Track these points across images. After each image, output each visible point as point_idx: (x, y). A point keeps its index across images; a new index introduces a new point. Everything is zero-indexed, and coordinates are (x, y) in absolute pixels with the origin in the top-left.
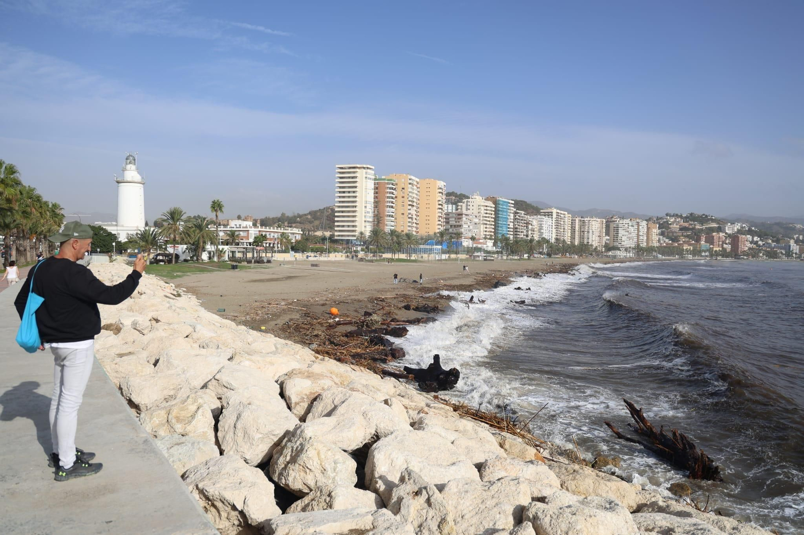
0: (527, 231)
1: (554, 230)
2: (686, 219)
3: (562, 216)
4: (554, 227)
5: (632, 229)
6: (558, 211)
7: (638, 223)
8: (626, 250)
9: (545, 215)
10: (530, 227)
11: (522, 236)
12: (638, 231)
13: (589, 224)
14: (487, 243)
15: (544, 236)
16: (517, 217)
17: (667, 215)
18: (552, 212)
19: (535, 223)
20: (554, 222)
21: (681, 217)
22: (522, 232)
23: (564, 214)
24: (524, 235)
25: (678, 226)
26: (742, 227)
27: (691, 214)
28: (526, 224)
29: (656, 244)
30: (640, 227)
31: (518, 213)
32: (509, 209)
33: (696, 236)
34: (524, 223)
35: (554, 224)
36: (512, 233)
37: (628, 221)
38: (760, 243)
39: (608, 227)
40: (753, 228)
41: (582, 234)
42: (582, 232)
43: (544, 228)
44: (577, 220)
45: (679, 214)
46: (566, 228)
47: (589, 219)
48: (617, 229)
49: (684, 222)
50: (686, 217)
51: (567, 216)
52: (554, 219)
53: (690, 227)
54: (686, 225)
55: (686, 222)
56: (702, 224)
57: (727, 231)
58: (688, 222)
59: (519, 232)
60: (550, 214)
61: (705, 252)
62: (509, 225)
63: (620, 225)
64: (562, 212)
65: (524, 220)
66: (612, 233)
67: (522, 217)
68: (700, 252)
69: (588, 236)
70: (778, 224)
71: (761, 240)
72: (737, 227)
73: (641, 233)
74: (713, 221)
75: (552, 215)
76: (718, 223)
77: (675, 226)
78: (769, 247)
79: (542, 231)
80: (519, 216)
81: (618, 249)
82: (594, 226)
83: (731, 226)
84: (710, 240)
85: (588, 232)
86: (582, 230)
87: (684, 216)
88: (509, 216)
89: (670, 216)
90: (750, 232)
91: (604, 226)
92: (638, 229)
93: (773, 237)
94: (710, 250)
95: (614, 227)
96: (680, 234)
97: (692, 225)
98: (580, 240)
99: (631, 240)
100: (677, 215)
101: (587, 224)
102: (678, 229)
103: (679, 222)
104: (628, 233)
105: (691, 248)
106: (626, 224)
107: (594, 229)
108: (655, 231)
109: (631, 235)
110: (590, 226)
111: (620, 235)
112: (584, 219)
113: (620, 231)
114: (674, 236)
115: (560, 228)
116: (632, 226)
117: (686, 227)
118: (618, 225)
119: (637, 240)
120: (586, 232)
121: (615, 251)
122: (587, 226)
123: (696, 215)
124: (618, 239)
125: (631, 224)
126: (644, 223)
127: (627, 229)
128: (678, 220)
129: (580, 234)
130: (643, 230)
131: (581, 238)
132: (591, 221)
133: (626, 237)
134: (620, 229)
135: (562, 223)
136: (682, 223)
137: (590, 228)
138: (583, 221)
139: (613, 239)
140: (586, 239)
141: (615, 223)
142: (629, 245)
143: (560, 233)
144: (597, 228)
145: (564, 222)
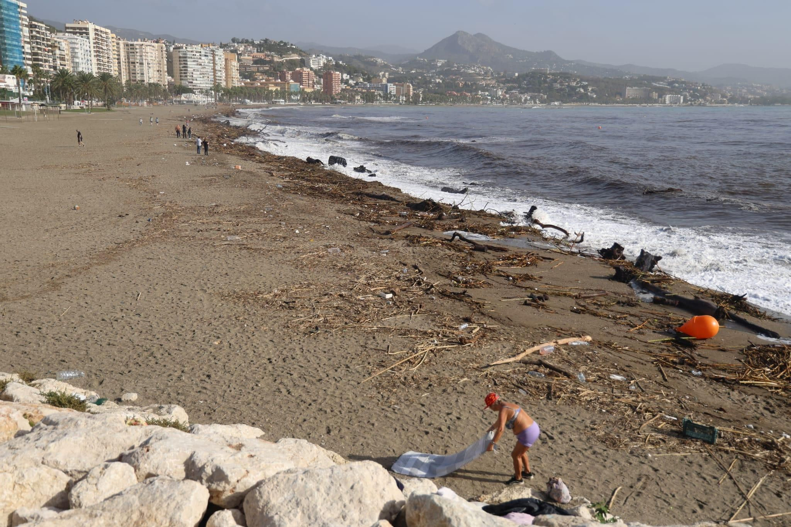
0: (54, 60)
1: (94, 60)
2: (260, 47)
3: (104, 35)
4: (93, 54)
5: (207, 61)
6: (97, 27)
7: (213, 51)
8: (201, 91)
9: (75, 33)
10: (58, 52)
11: (47, 68)
12: (214, 64)
13: (141, 52)
14: (6, 80)
15: (80, 69)
16: (34, 33)
17: (234, 40)
18: (87, 29)
19: (64, 45)
20: (92, 45)
21: (252, 43)
22: (46, 61)
23: (106, 33)
24: (50, 67)
25: (251, 58)
26: (329, 61)
27: (266, 41)
28: (51, 46)
29: (237, 84)
30: (217, 58)
31: (35, 26)
32: (20, 18)
33: (276, 71)
34: (48, 46)
35: (92, 49)
36: (30, 62)
37: (199, 48)
38: (351, 82)
39: (170, 57)
40: (341, 62)
41: (132, 67)
42: (131, 63)
43: (79, 55)
44: (121, 42)
45: (250, 40)
46: (111, 57)
47: (140, 42)
48: (184, 59)
49: (257, 52)
50: (260, 45)
51: (110, 35)
52: (92, 41)
53: (267, 59)
54: (261, 55)
55: (261, 52)
56: (281, 56)
57: (312, 66)
58: (263, 52)
59: (41, 60)
60: (84, 32)
61: (296, 94)
62: (23, 47)
63: (189, 55)
64: (103, 29)
65: (48, 40)
66: (177, 66)
67: (43, 34)
68: (290, 94)
69: (142, 70)
70: (358, 57)
71: (351, 78)
72: (323, 60)
73: (218, 68)
74: (294, 51)
75: (87, 34)
76: (300, 55)
77: (247, 57)
78: (363, 88)
79: (76, 60)
80: (38, 32)
81: (191, 91)
82: (149, 54)
83: (316, 59)
84: (298, 78)
85: (142, 64)
86: (131, 60)
87: (256, 42)
88: (21, 30)
89: (238, 43)
90: (338, 67)
91: (165, 55)
92: (214, 60)
93: (364, 75)
94: (302, 92)
95: (180, 57)
96: (255, 69)
97: (268, 56)
98: (129, 76)
99: (206, 78)
100: (247, 41)
101: (138, 51)
102: (252, 62)
103: (251, 52)
104: (200, 67)
105: (279, 89)
106: (196, 52)
107: (149, 58)
108: (235, 64)
109: (204, 70)
110: (144, 54)
111: (189, 69)
112: (132, 43)
113: (188, 63)
114: (248, 72)
115: (103, 56)
116: (205, 56)
117: (261, 59)
118: (186, 54)
119: (214, 78)
120: (138, 64)
121: (188, 94)
122: (138, 54)
123: (271, 42)
124: (186, 76)
125: (203, 53)
126: (220, 52)
127: (200, 61)
128: (250, 48)
129: (129, 66)
130: (220, 63)
131: (131, 73)
132: (143, 47)
133: (198, 73)
134: (188, 59)
135: (105, 48)
136: (255, 53)
137: (144, 57)
138: (132, 45)
139: (181, 76)
140: (139, 75)
141: (181, 50)
142: (204, 85)
143: (103, 65)
144: (154, 58)
145: (107, 45)
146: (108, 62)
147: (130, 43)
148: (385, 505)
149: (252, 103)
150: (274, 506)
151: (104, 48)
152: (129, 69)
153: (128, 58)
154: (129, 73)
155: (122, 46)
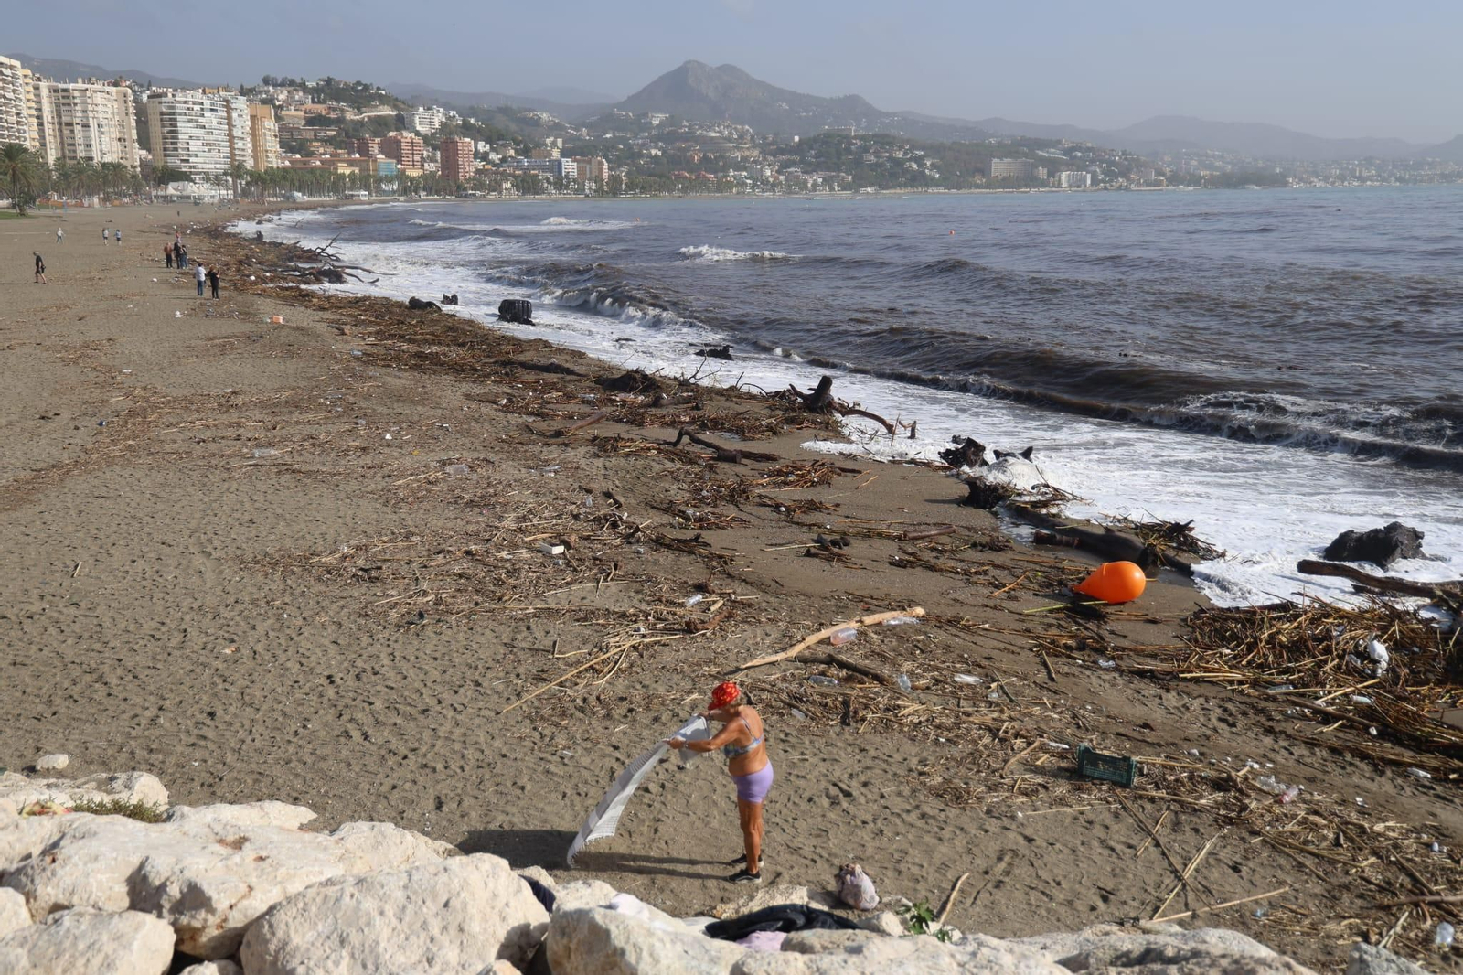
2: (318, 93)
3: (7, 72)
5: (215, 121)
7: (227, 101)
8: (207, 178)
12: (230, 125)
13: (85, 103)
17: (266, 81)
21: (303, 87)
23: (12, 67)
25: (302, 113)
26: (450, 118)
27: (329, 81)
29: (275, 163)
30: (234, 115)
33: (350, 138)
37: (198, 95)
38: (493, 156)
39: (141, 113)
40: (472, 121)
41: (66, 132)
42: (64, 126)
44: (44, 85)
46: (24, 113)
47: (80, 85)
48: (170, 117)
49: (313, 102)
50: (317, 90)
51: (21, 72)
53: (333, 116)
54: (320, 109)
55: (319, 102)
56: (359, 109)
57: (418, 128)
58: (323, 102)
61: (390, 180)
63: (180, 108)
64: (6, 60)
66: (156, 131)
68: (380, 180)
69: (87, 138)
70: (505, 111)
71: (492, 149)
72: (439, 117)
73: (237, 132)
74: (384, 100)
76: (395, 107)
77: (292, 112)
78: (517, 168)
81: (186, 177)
82: (100, 108)
83: (426, 115)
84: (393, 150)
85: (86, 126)
86: (65, 119)
87: (309, 84)
89: (275, 85)
90: (467, 129)
91: (132, 110)
92: (229, 118)
93: (517, 143)
94: (401, 177)
95: (162, 114)
96: (310, 135)
97: (334, 109)
98: (63, 149)
99: (213, 153)
100: (292, 83)
101: (77, 101)
102: (303, 122)
103: (300, 103)
104: (202, 131)
105: (357, 171)
106: (194, 103)
107: (101, 116)
108: (270, 125)
109: (211, 137)
110: (90, 107)
111: (180, 136)
112: (65, 86)
113: (179, 124)
114: (296, 140)
115: (7, 112)
116: (212, 110)
117: (320, 115)
118: (173, 108)
119: (231, 152)
120: (79, 127)
121: (181, 184)
122: (78, 108)
123: (339, 83)
124: (176, 149)
125: (207, 105)
126: (241, 103)
127: (201, 119)
128: (299, 95)
129: (60, 130)
130: (242, 124)
131: (66, 144)
132: (88, 94)
133: (200, 143)
134: (179, 118)
135: (10, 95)
136: (309, 105)
137: (90, 114)
138: (65, 90)
139: (165, 149)
140: (82, 148)
141: (163, 99)
142: (212, 166)
143: (8, 129)
144: (109, 116)
145: (14, 91)
146: (18, 123)
147: (61, 86)
148: (509, 933)
149: (306, 198)
150: (297, 948)
151: (7, 95)
152: (61, 137)
153: (59, 116)
154: (62, 143)
155: (44, 92)
